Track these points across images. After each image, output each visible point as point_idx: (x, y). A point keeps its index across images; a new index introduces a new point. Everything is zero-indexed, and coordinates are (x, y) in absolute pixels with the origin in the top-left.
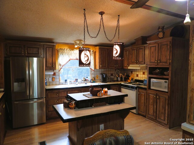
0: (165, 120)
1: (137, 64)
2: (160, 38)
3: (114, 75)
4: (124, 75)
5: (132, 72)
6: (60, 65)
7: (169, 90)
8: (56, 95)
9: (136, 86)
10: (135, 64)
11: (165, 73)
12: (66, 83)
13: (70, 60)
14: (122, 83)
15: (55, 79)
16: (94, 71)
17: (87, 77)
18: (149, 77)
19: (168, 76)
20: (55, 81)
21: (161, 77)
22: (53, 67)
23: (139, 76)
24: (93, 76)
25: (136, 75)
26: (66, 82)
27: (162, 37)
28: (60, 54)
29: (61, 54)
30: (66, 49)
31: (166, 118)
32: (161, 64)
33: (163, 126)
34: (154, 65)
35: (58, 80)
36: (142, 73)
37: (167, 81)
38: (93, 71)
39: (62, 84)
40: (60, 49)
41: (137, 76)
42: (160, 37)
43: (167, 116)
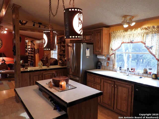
6: (112, 49)
17: (149, 69)
20: (109, 66)
26: (121, 69)
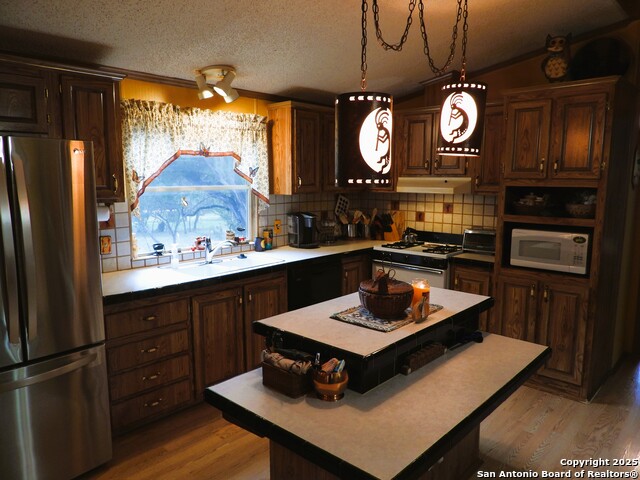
0: (571, 373)
1: (430, 174)
2: (552, 81)
3: (330, 216)
4: (369, 216)
5: (395, 205)
6: (136, 178)
7: (594, 268)
8: (145, 319)
9: (444, 257)
10: (421, 175)
11: (574, 208)
12: (162, 260)
13: (176, 156)
14: (378, 247)
15: (113, 247)
16: (267, 201)
17: (239, 230)
18: (505, 223)
19: (593, 217)
20: (114, 254)
21: (560, 222)
22: (111, 186)
23: (428, 217)
24: (263, 223)
25: (413, 216)
26: (160, 254)
27: (561, 75)
28: (131, 128)
29: (139, 127)
30: (157, 106)
31: (579, 366)
32: (564, 175)
33: (564, 391)
34: (530, 179)
35: (123, 249)
36: (440, 207)
37: (586, 236)
38: (263, 203)
39: (142, 263)
40: (132, 101)
41: (420, 217)
42: (553, 76)
43: (581, 357)
